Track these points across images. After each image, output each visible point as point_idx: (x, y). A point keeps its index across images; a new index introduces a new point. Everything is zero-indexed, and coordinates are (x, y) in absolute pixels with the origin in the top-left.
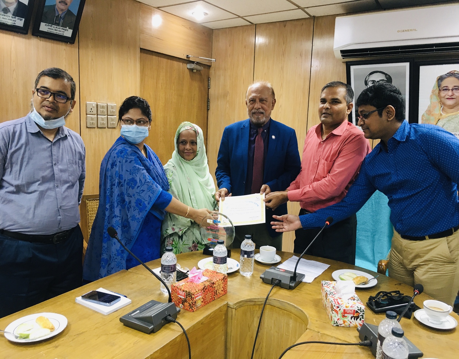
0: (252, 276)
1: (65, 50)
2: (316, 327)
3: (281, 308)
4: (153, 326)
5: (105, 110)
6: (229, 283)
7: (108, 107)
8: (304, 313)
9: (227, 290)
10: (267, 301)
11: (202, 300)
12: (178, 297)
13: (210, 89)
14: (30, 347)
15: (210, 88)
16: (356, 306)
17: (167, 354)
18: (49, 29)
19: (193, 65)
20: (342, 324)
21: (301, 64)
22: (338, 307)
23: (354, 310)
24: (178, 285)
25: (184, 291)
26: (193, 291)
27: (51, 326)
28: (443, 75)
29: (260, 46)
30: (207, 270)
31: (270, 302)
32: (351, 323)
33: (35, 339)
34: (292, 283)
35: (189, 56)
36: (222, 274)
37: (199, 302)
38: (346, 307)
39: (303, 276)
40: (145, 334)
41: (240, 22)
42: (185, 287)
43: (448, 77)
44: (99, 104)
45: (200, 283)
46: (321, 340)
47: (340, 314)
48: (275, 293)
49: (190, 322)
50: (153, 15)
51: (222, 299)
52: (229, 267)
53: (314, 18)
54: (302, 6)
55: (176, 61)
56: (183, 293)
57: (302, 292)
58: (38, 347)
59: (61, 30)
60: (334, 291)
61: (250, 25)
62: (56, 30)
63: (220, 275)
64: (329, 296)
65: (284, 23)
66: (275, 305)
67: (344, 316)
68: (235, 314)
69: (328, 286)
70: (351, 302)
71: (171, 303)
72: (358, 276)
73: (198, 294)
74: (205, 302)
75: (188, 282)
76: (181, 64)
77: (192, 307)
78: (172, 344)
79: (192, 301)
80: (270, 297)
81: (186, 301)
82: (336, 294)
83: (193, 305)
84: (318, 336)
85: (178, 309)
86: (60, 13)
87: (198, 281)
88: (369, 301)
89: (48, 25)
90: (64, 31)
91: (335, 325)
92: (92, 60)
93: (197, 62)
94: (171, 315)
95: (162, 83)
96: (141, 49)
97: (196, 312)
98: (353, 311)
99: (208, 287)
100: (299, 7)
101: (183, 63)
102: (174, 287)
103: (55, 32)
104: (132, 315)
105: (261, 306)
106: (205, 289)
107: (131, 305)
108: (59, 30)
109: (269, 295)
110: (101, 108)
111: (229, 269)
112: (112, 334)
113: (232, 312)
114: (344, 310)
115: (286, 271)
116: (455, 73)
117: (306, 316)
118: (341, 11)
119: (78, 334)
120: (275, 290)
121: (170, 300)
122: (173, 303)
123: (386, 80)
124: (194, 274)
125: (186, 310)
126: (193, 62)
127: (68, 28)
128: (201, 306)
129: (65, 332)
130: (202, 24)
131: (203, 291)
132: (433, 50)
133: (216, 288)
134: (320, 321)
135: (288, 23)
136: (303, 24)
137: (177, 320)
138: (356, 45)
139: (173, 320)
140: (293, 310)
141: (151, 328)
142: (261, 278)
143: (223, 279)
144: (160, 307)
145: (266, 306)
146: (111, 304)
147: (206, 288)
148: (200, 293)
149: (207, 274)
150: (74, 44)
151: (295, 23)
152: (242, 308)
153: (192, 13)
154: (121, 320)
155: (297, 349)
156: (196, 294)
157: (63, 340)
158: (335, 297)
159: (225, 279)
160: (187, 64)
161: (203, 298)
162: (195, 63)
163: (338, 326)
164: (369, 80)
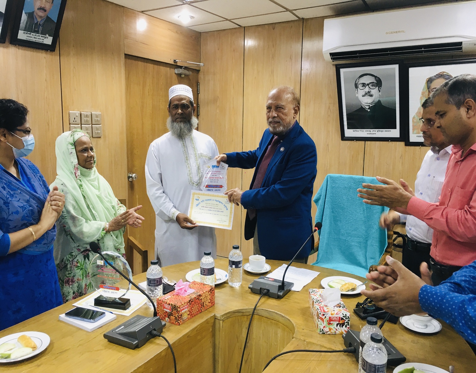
0: (241, 286)
1: (45, 58)
2: (302, 336)
3: (269, 317)
4: (137, 341)
5: (89, 119)
6: (216, 294)
7: (93, 115)
8: (291, 322)
9: (214, 302)
10: (255, 311)
11: (189, 313)
12: (164, 310)
13: (199, 95)
14: (11, 367)
15: (199, 93)
16: (341, 313)
17: (151, 369)
18: (28, 37)
19: (181, 70)
20: (328, 332)
21: (292, 68)
22: (324, 315)
23: (340, 317)
24: (164, 299)
25: (169, 304)
26: (179, 304)
27: (33, 345)
28: (432, 77)
29: (250, 49)
30: (194, 283)
31: (258, 312)
32: (337, 330)
33: (17, 359)
34: (280, 292)
35: (176, 61)
36: (209, 286)
37: (185, 315)
38: (332, 314)
39: (291, 284)
40: (130, 349)
41: (228, 25)
42: (171, 300)
43: (437, 79)
44: (83, 114)
45: (186, 295)
46: (307, 349)
47: (326, 322)
48: (263, 303)
49: (176, 335)
50: (137, 19)
51: (209, 311)
52: (217, 278)
53: (303, 20)
54: (290, 9)
55: (163, 66)
56: (168, 306)
57: (291, 301)
58: (20, 367)
59: (40, 37)
60: (321, 298)
61: (239, 28)
62: (35, 38)
63: (207, 287)
64: (316, 304)
65: (273, 25)
66: (263, 315)
67: (329, 324)
68: (223, 325)
69: (315, 294)
70: (337, 309)
71: (156, 317)
72: (347, 282)
73: (184, 307)
74: (192, 315)
75: (174, 295)
76: (168, 69)
77: (178, 320)
78: (157, 358)
79: (177, 314)
80: (258, 307)
81: (172, 315)
82: (322, 301)
83: (179, 318)
84: (304, 344)
85: (163, 323)
86: (39, 20)
87: (185, 294)
88: (356, 307)
89: (27, 33)
90: (43, 38)
91: (321, 333)
92: (74, 67)
93: (186, 67)
94: (156, 329)
95: (149, 90)
96: (125, 54)
97: (182, 326)
98: (338, 318)
99: (195, 299)
100: (287, 10)
101: (170, 68)
102: (160, 300)
103: (34, 40)
104: (116, 331)
105: (249, 316)
106: (191, 302)
107: (116, 320)
108: (39, 37)
109: (256, 305)
110: (85, 117)
111: (217, 280)
112: (96, 351)
113: (220, 324)
114: (330, 318)
115: (275, 280)
116: (444, 75)
117: (293, 325)
118: (329, 13)
119: (61, 352)
120: (263, 300)
121: (155, 314)
122: (159, 317)
123: (376, 82)
124: (180, 286)
125: (173, 323)
126: (181, 67)
127: (47, 35)
128: (188, 319)
129: (48, 350)
130: (189, 27)
131: (189, 304)
132: (422, 52)
133: (203, 300)
134: (306, 329)
135: (277, 25)
136: (292, 27)
137: (162, 335)
138: (344, 47)
139: (158, 334)
140: (281, 319)
141: (136, 343)
142: (249, 288)
143: (210, 291)
144: (145, 322)
145: (254, 316)
146: (95, 321)
147: (192, 300)
148: (186, 305)
149: (194, 286)
150: (54, 51)
151: (284, 25)
152: (230, 320)
153: (178, 17)
154: (105, 336)
155: (282, 358)
156: (182, 307)
157: (46, 358)
158: (321, 305)
159: (212, 291)
160: (175, 69)
161: (189, 311)
162: (183, 68)
163: (324, 333)
164: (359, 83)
